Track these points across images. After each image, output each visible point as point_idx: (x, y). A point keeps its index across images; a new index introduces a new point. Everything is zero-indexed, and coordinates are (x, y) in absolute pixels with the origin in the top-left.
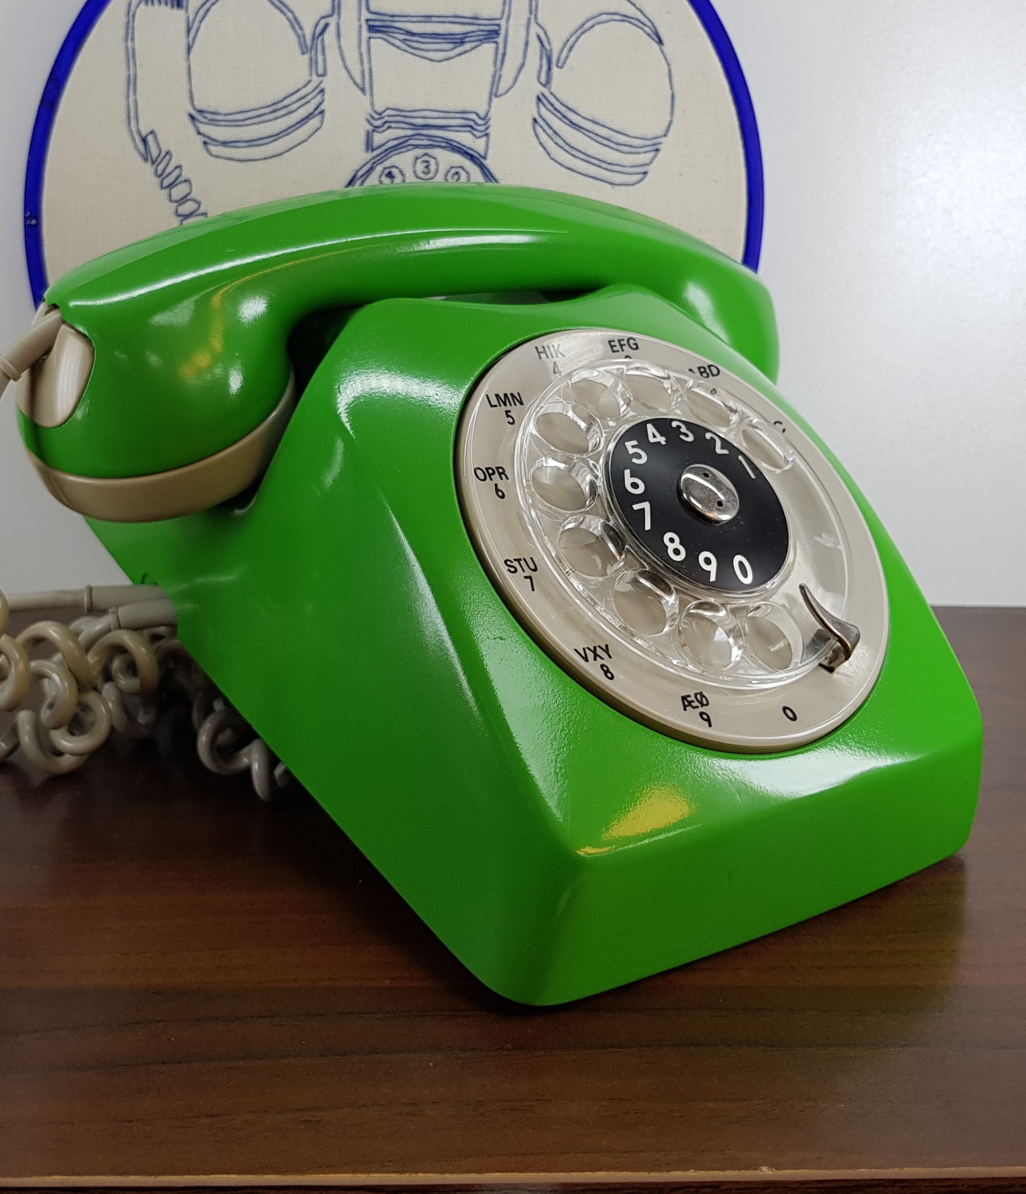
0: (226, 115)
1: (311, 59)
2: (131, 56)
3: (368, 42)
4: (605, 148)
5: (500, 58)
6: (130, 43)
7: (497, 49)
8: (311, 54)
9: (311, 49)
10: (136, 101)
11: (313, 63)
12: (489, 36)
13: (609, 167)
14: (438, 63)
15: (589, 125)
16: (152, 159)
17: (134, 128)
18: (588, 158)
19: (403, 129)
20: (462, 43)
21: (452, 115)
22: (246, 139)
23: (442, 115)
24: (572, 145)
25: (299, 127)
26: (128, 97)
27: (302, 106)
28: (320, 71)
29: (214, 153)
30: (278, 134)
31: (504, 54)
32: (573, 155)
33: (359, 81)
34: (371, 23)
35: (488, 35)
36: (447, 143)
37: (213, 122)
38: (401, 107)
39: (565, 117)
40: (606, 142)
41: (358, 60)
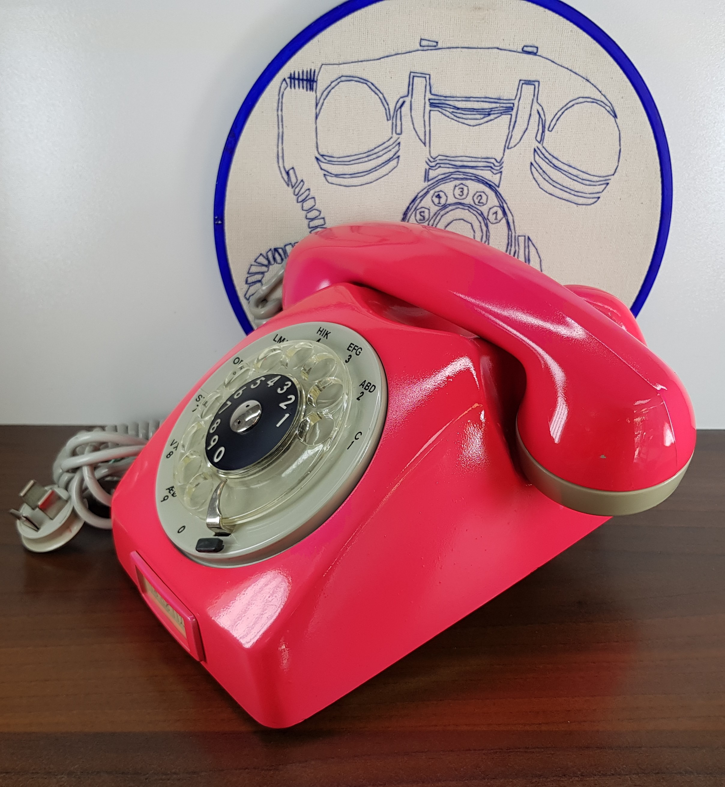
0: (337, 158)
1: (393, 123)
2: (280, 120)
3: (430, 113)
4: (574, 182)
5: (512, 125)
6: (280, 113)
7: (511, 119)
8: (393, 120)
9: (393, 117)
10: (283, 149)
11: (394, 127)
12: (507, 111)
13: (576, 193)
14: (472, 127)
15: (566, 168)
16: (292, 185)
17: (281, 166)
18: (564, 188)
19: (449, 168)
20: (489, 115)
21: (480, 160)
22: (350, 173)
23: (473, 159)
24: (554, 180)
25: (384, 166)
26: (278, 146)
27: (386, 153)
28: (398, 131)
29: (330, 181)
30: (370, 170)
31: (515, 122)
32: (554, 186)
33: (422, 138)
34: (431, 101)
35: (505, 110)
36: (475, 177)
37: (330, 162)
38: (448, 155)
39: (551, 162)
40: (575, 178)
41: (423, 125)
